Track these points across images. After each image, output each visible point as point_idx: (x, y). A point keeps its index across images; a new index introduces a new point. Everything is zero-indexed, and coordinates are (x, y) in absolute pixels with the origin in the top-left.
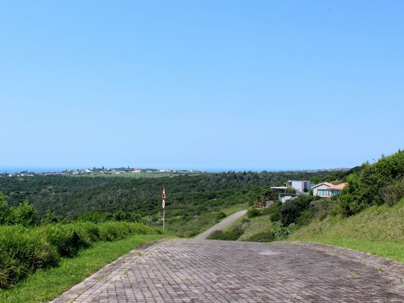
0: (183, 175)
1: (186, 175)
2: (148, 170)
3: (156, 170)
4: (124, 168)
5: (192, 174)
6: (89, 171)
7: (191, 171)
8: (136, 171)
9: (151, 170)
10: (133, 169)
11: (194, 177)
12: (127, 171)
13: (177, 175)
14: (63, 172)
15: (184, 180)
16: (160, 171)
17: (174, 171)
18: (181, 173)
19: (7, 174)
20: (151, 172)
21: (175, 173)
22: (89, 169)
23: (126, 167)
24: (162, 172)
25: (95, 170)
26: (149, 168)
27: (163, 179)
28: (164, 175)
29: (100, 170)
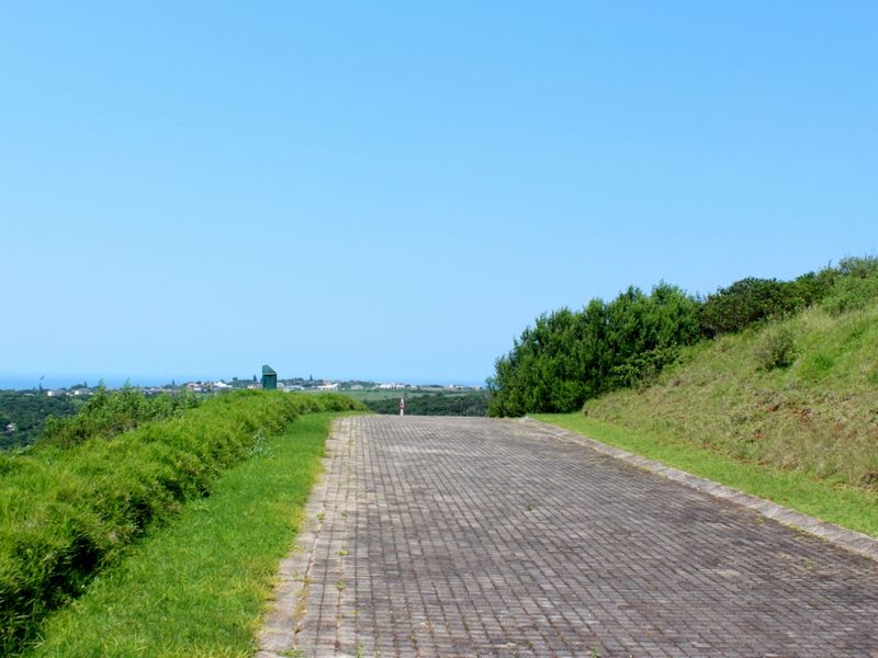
0: (432, 395)
1: (439, 394)
2: (354, 383)
3: (373, 384)
4: (300, 379)
5: (451, 392)
6: (224, 385)
7: (451, 386)
8: (329, 386)
9: (360, 383)
10: (321, 381)
11: (456, 398)
12: (307, 385)
13: (420, 395)
14: (166, 387)
15: (434, 406)
16: (382, 386)
17: (413, 387)
18: (427, 392)
19: (43, 391)
20: (361, 387)
21: (414, 392)
22: (223, 381)
23: (306, 378)
24: (386, 390)
25: (236, 382)
26: (355, 380)
27: (389, 404)
28: (391, 396)
29: (247, 382)
